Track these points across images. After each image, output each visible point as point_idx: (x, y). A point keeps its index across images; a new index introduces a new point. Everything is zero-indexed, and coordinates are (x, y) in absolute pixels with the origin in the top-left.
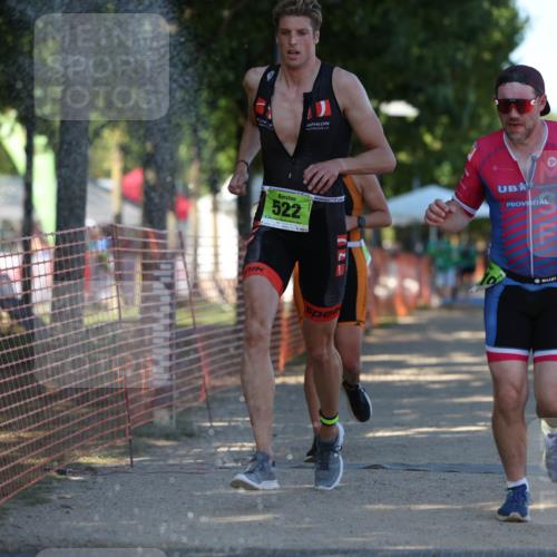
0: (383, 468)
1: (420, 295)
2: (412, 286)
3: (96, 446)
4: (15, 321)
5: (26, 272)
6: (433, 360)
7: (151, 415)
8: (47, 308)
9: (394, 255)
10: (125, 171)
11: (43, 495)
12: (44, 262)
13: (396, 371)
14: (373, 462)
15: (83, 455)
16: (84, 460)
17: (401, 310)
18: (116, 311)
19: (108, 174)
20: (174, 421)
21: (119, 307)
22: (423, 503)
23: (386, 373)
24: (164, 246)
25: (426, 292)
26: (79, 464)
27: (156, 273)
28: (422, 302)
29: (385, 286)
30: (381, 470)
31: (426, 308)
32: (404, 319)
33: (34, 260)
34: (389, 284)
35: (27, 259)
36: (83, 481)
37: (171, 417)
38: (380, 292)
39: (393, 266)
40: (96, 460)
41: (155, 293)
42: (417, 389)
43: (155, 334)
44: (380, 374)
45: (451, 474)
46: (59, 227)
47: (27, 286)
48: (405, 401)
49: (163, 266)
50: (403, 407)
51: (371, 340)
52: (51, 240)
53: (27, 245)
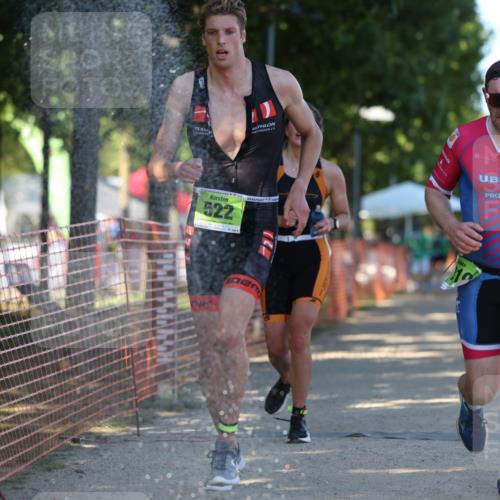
0: (364, 436)
1: (397, 280)
2: (390, 272)
3: (106, 416)
4: (35, 306)
5: (43, 261)
6: (409, 339)
7: (155, 388)
8: (62, 294)
9: (374, 245)
10: (132, 170)
11: (59, 461)
12: (60, 252)
13: (375, 349)
14: (355, 431)
15: (95, 426)
16: (96, 430)
17: (380, 293)
18: (124, 296)
19: (116, 173)
20: (176, 395)
21: (127, 293)
22: (400, 467)
23: (366, 351)
24: (166, 237)
25: (403, 278)
26: (90, 433)
27: (159, 262)
28: (399, 287)
29: (365, 273)
30: (362, 438)
31: (402, 292)
32: (383, 302)
33: (51, 250)
34: (368, 271)
35: (44, 249)
36: (95, 449)
37: (174, 391)
38: (361, 278)
39: (373, 254)
40: (107, 430)
41: (159, 279)
42: (395, 365)
43: (158, 317)
44: (361, 351)
45: (425, 442)
46: (73, 221)
47: (44, 273)
48: (385, 375)
49: (166, 256)
50: (382, 381)
51: (353, 321)
52: (66, 232)
53: (44, 237)
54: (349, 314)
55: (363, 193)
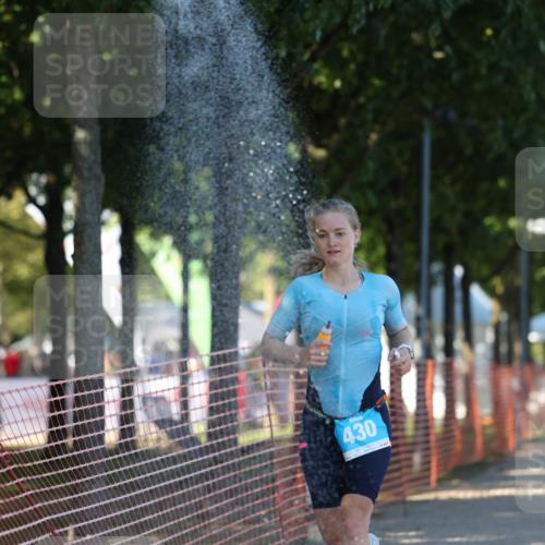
5: (184, 393)
7: (304, 530)
8: (203, 427)
10: (279, 293)
18: (268, 430)
19: (261, 296)
21: (271, 426)
29: (536, 401)
35: (185, 379)
47: (185, 405)
52: (206, 361)
53: (184, 367)
54: (519, 446)
55: (531, 314)
